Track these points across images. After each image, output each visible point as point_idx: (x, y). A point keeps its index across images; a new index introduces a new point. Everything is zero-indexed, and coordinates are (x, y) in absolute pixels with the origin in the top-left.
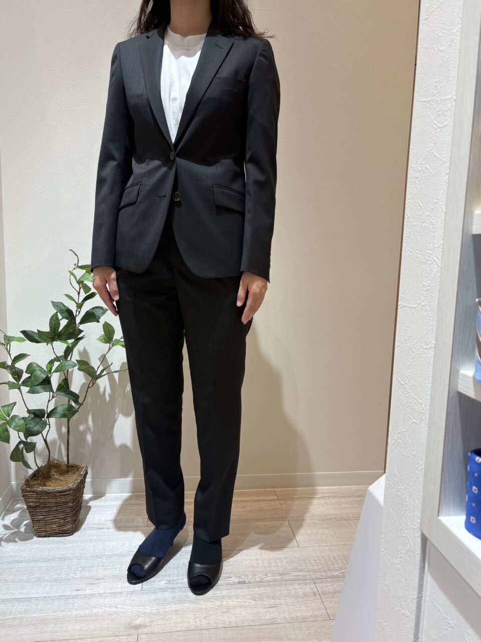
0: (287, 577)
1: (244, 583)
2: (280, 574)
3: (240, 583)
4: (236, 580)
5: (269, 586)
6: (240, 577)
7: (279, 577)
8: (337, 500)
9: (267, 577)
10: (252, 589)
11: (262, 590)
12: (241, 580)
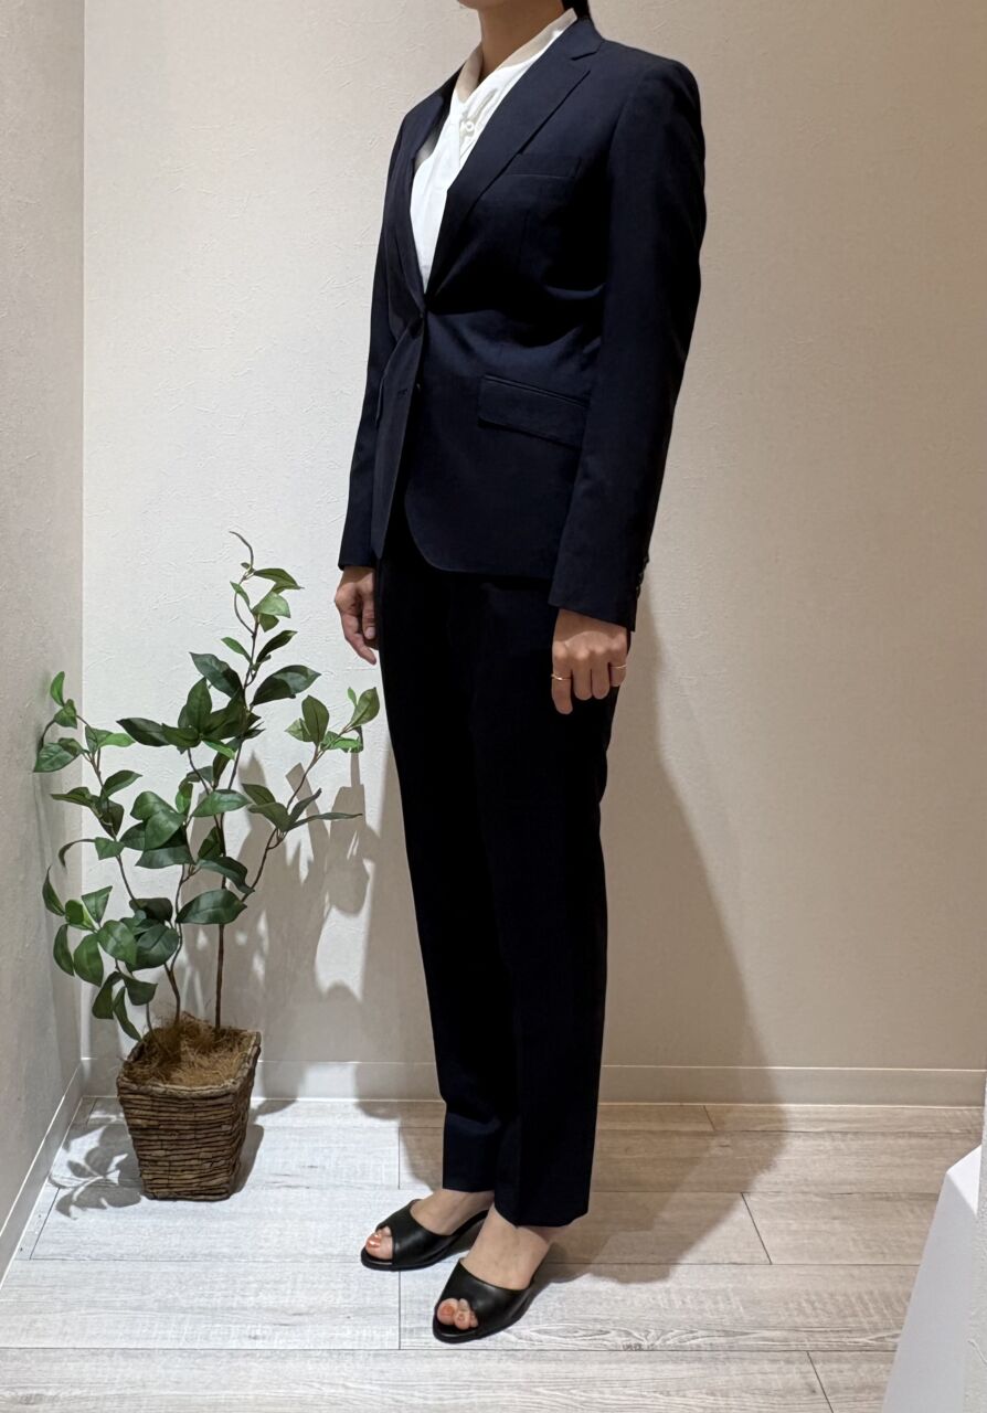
0: (742, 1341)
1: (639, 1348)
2: (727, 1333)
3: (629, 1348)
4: (621, 1341)
5: (700, 1360)
6: (628, 1334)
7: (723, 1340)
8: (866, 1142)
9: (693, 1339)
10: (660, 1367)
11: (683, 1370)
12: (633, 1342)
